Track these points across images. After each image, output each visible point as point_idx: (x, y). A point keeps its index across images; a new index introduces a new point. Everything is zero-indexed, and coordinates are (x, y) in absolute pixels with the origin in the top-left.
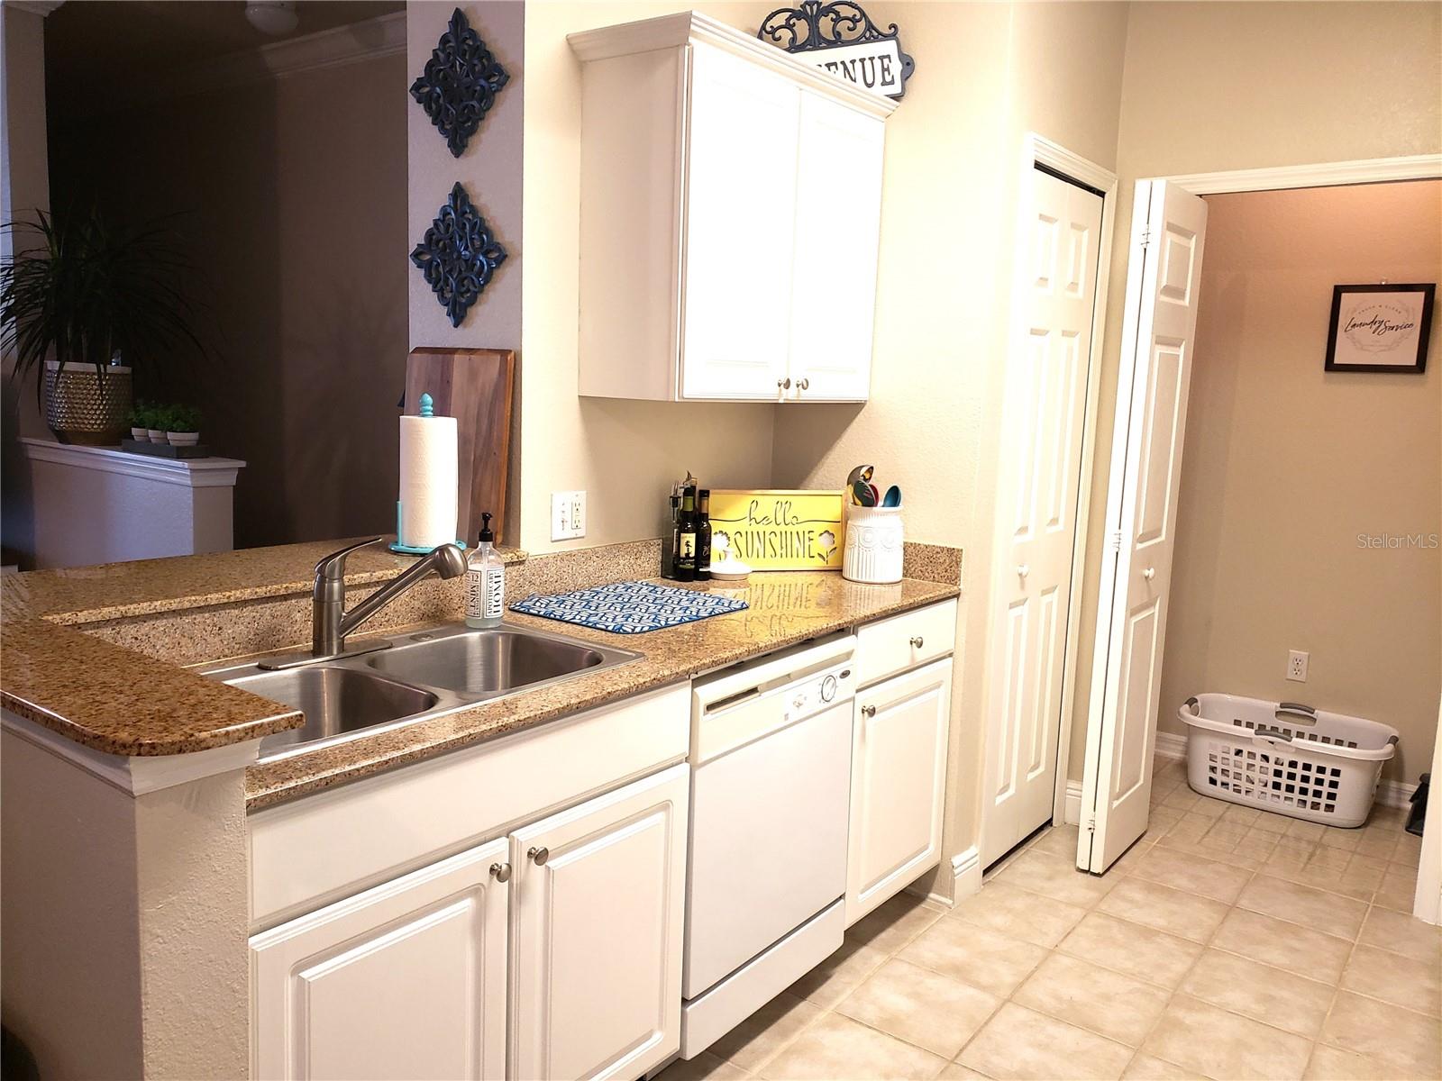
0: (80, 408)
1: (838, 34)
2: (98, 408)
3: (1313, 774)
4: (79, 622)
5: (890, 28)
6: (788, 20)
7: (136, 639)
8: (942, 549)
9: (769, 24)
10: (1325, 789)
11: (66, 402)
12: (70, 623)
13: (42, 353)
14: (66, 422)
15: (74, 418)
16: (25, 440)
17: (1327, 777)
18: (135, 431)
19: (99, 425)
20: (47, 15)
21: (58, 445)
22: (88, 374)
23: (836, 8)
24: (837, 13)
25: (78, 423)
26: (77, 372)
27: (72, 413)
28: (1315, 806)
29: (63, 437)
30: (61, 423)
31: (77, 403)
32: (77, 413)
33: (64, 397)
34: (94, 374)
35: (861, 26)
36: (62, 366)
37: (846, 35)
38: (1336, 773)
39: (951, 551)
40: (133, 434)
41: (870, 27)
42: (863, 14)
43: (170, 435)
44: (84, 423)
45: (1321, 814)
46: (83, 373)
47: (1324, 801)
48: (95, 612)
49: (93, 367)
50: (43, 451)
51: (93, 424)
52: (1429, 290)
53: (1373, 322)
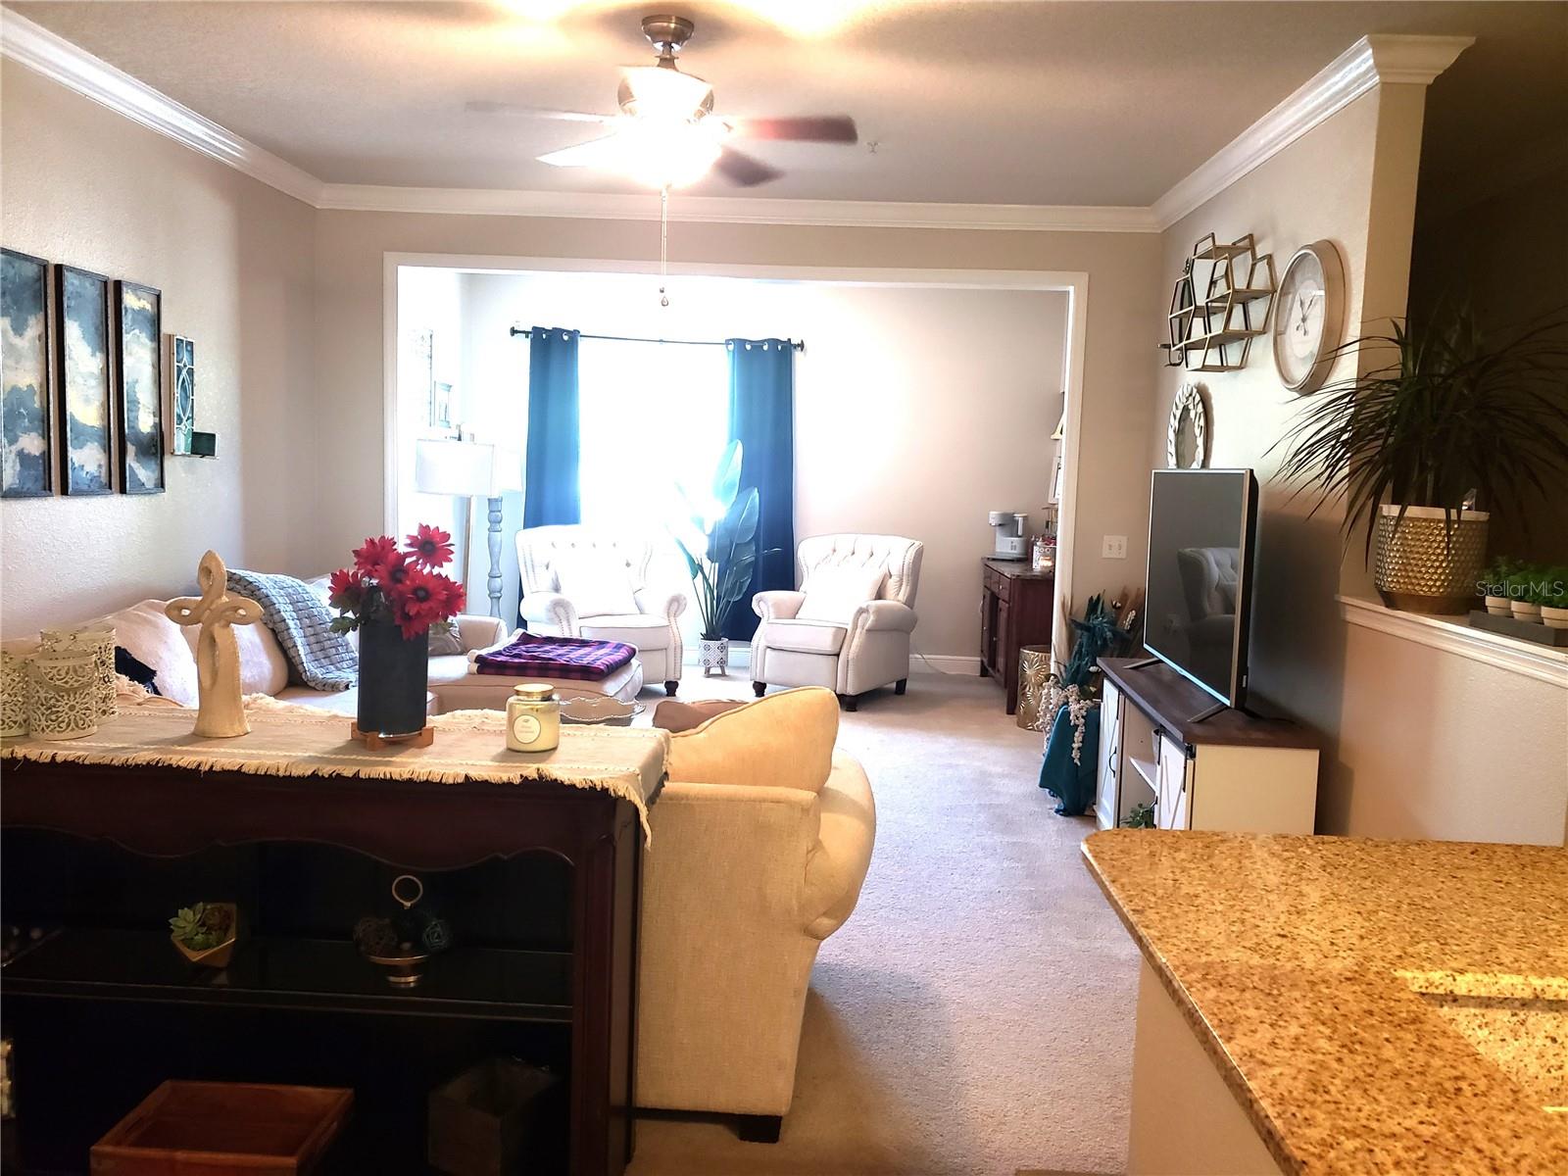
0: (1416, 565)
2: (1440, 566)
4: (1457, 992)
7: (1554, 1040)
11: (1400, 557)
12: (1441, 991)
13: (1377, 495)
14: (1398, 582)
15: (1408, 577)
16: (1344, 599)
18: (1489, 601)
19: (1439, 587)
20: (1431, 81)
21: (1383, 609)
22: (1433, 521)
25: (1412, 584)
26: (1418, 519)
27: (1406, 570)
29: (1390, 600)
30: (1391, 583)
31: (1414, 559)
32: (1412, 571)
33: (1398, 551)
34: (1440, 521)
36: (1402, 511)
40: (1487, 604)
43: (1545, 611)
44: (1419, 584)
46: (1425, 520)
48: (1486, 979)
49: (1440, 513)
50: (1364, 614)
51: (1431, 587)
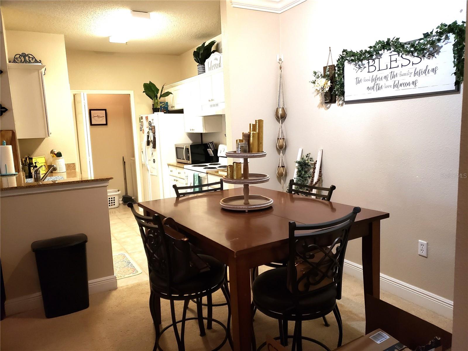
1: (30, 61)
3: (111, 200)
5: (40, 60)
6: (19, 57)
8: (71, 164)
9: (16, 57)
10: (113, 201)
17: (113, 199)
23: (29, 55)
24: (29, 56)
28: (112, 205)
35: (34, 59)
37: (32, 61)
38: (114, 198)
39: (73, 164)
41: (36, 60)
42: (34, 57)
45: (113, 206)
47: (113, 204)
52: (105, 110)
53: (97, 116)
